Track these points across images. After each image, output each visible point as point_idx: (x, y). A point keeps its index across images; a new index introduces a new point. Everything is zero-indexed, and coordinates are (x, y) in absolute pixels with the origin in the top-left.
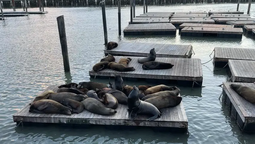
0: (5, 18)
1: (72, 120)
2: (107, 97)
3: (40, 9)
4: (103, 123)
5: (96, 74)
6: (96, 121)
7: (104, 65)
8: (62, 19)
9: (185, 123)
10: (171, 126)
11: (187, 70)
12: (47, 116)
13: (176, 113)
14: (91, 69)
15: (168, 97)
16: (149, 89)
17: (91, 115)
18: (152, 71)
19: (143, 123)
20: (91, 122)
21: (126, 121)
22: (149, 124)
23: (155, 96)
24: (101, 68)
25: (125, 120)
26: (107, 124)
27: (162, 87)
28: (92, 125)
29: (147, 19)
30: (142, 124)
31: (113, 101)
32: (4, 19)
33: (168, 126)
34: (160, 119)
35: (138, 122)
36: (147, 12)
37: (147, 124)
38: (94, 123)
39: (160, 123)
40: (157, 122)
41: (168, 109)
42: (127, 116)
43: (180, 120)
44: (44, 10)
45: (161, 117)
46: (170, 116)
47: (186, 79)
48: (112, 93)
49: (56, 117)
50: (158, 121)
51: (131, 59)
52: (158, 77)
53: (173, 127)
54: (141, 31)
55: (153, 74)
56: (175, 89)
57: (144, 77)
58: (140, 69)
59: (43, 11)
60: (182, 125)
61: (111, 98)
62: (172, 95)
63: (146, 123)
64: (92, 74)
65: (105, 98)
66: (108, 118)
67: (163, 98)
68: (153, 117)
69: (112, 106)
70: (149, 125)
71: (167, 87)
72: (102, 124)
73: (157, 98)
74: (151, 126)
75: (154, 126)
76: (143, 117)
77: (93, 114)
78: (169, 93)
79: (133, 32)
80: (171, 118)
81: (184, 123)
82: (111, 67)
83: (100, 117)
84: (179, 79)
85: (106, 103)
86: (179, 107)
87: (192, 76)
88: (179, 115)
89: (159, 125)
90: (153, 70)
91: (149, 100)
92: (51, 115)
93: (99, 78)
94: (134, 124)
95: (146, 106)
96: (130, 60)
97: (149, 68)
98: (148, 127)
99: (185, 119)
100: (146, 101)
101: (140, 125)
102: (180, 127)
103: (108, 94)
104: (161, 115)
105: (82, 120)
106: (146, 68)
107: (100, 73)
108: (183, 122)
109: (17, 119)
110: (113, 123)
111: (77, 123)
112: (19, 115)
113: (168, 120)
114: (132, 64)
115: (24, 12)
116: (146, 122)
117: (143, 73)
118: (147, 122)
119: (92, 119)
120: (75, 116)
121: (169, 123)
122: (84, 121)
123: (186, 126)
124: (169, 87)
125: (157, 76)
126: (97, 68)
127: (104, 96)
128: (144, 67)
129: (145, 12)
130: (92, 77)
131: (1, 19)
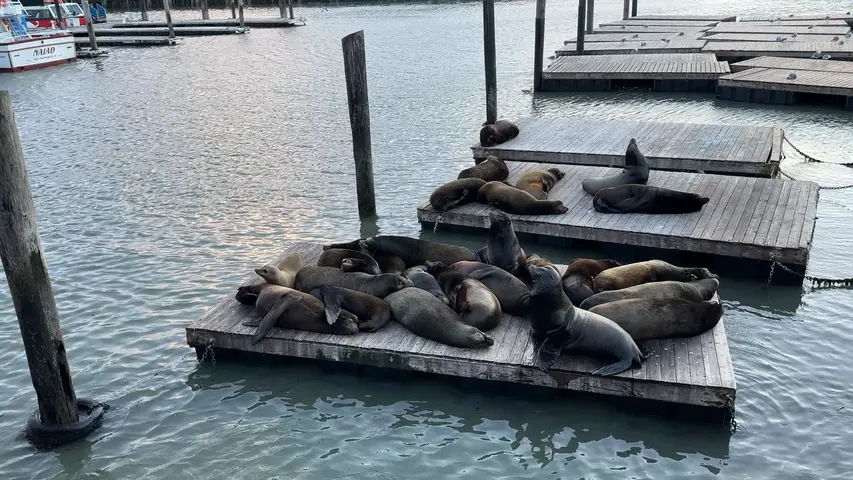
0: (178, 40)
1: (356, 351)
2: (468, 291)
3: (283, 12)
4: (448, 370)
5: (439, 219)
6: (428, 362)
7: (466, 192)
8: (357, 42)
9: (726, 394)
10: (675, 399)
11: (754, 222)
12: (283, 336)
13: (698, 357)
14: (425, 202)
15: (673, 302)
16: (609, 272)
17: (412, 342)
18: (624, 216)
19: (579, 380)
20: (413, 365)
21: (524, 371)
22: (599, 385)
23: (628, 295)
24: (456, 199)
25: (522, 366)
26: (462, 374)
27: (653, 269)
28: (417, 374)
29: (624, 40)
30: (575, 385)
31: (484, 302)
32: (174, 44)
33: (666, 399)
34: (638, 375)
35: (563, 376)
36: (634, 14)
37: (595, 386)
38: (422, 368)
39: (637, 387)
40: (628, 383)
41: (669, 342)
42: (528, 356)
43: (710, 383)
44: (295, 16)
45: (644, 367)
46: (675, 366)
47: (746, 255)
48: (484, 278)
49: (311, 340)
50: (633, 380)
51: (563, 175)
52: (643, 240)
53: (682, 401)
54: (601, 77)
55: (628, 229)
56: (701, 276)
57: (594, 238)
58: (585, 210)
59: (292, 17)
60: (717, 400)
61: (480, 293)
62: (687, 295)
63: (591, 384)
64: (426, 218)
65: (463, 292)
66: (468, 355)
67: (657, 304)
68: (616, 365)
69: (481, 318)
70: (601, 391)
71: (674, 270)
72: (447, 373)
73: (635, 303)
74: (606, 392)
75: (618, 393)
76: (582, 362)
77: (419, 340)
78: (680, 288)
79: (575, 81)
80: (679, 371)
81: (722, 392)
82: (488, 197)
83: (442, 350)
84: (720, 251)
85: (462, 308)
86: (710, 339)
87: (769, 244)
88: (707, 367)
89: (636, 393)
90: (628, 215)
91: (604, 309)
92: (297, 333)
93: (445, 229)
94: (549, 381)
95: (592, 327)
96: (559, 176)
97: (616, 208)
98: (598, 394)
99: (728, 378)
100: (595, 311)
101: (569, 387)
102: (706, 405)
103: (472, 283)
104: (643, 360)
105: (386, 354)
106: (605, 205)
107: (452, 217)
108: (717, 390)
109: (197, 339)
110: (481, 372)
111: (370, 364)
112: (202, 326)
113: (666, 379)
114: (561, 190)
115: (234, 21)
116: (589, 380)
117: (591, 225)
118: (593, 379)
119: (417, 354)
120: (367, 342)
121: (670, 389)
122: (391, 360)
123: (727, 403)
124: (681, 269)
125: (639, 235)
126: (443, 199)
127: (459, 287)
128: (599, 201)
129: (630, 16)
130: (426, 226)
131: (165, 43)
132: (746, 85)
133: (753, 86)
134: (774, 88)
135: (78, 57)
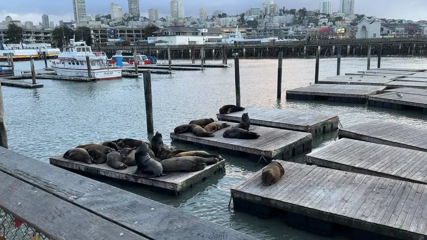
0: (172, 71)
3: (224, 61)
5: (176, 136)
7: (187, 128)
9: (174, 185)
20: (101, 173)
21: (127, 176)
22: (145, 181)
24: (182, 130)
30: (139, 181)
35: (137, 178)
38: (103, 174)
42: (132, 172)
49: (79, 164)
51: (229, 125)
53: (165, 187)
59: (226, 64)
63: (143, 181)
64: (172, 136)
66: (116, 171)
72: (109, 176)
79: (300, 95)
80: (168, 179)
83: (111, 169)
84: (249, 152)
85: (125, 158)
87: (262, 149)
94: (133, 180)
97: (229, 136)
102: (170, 189)
103: (133, 151)
104: (162, 176)
106: (225, 135)
108: (172, 184)
109: (52, 162)
113: (161, 180)
117: (216, 141)
119: (103, 169)
121: (161, 183)
122: (96, 171)
123: (175, 189)
126: (177, 130)
131: (167, 73)
132: (380, 100)
133: (383, 101)
134: (392, 102)
135: (122, 76)
